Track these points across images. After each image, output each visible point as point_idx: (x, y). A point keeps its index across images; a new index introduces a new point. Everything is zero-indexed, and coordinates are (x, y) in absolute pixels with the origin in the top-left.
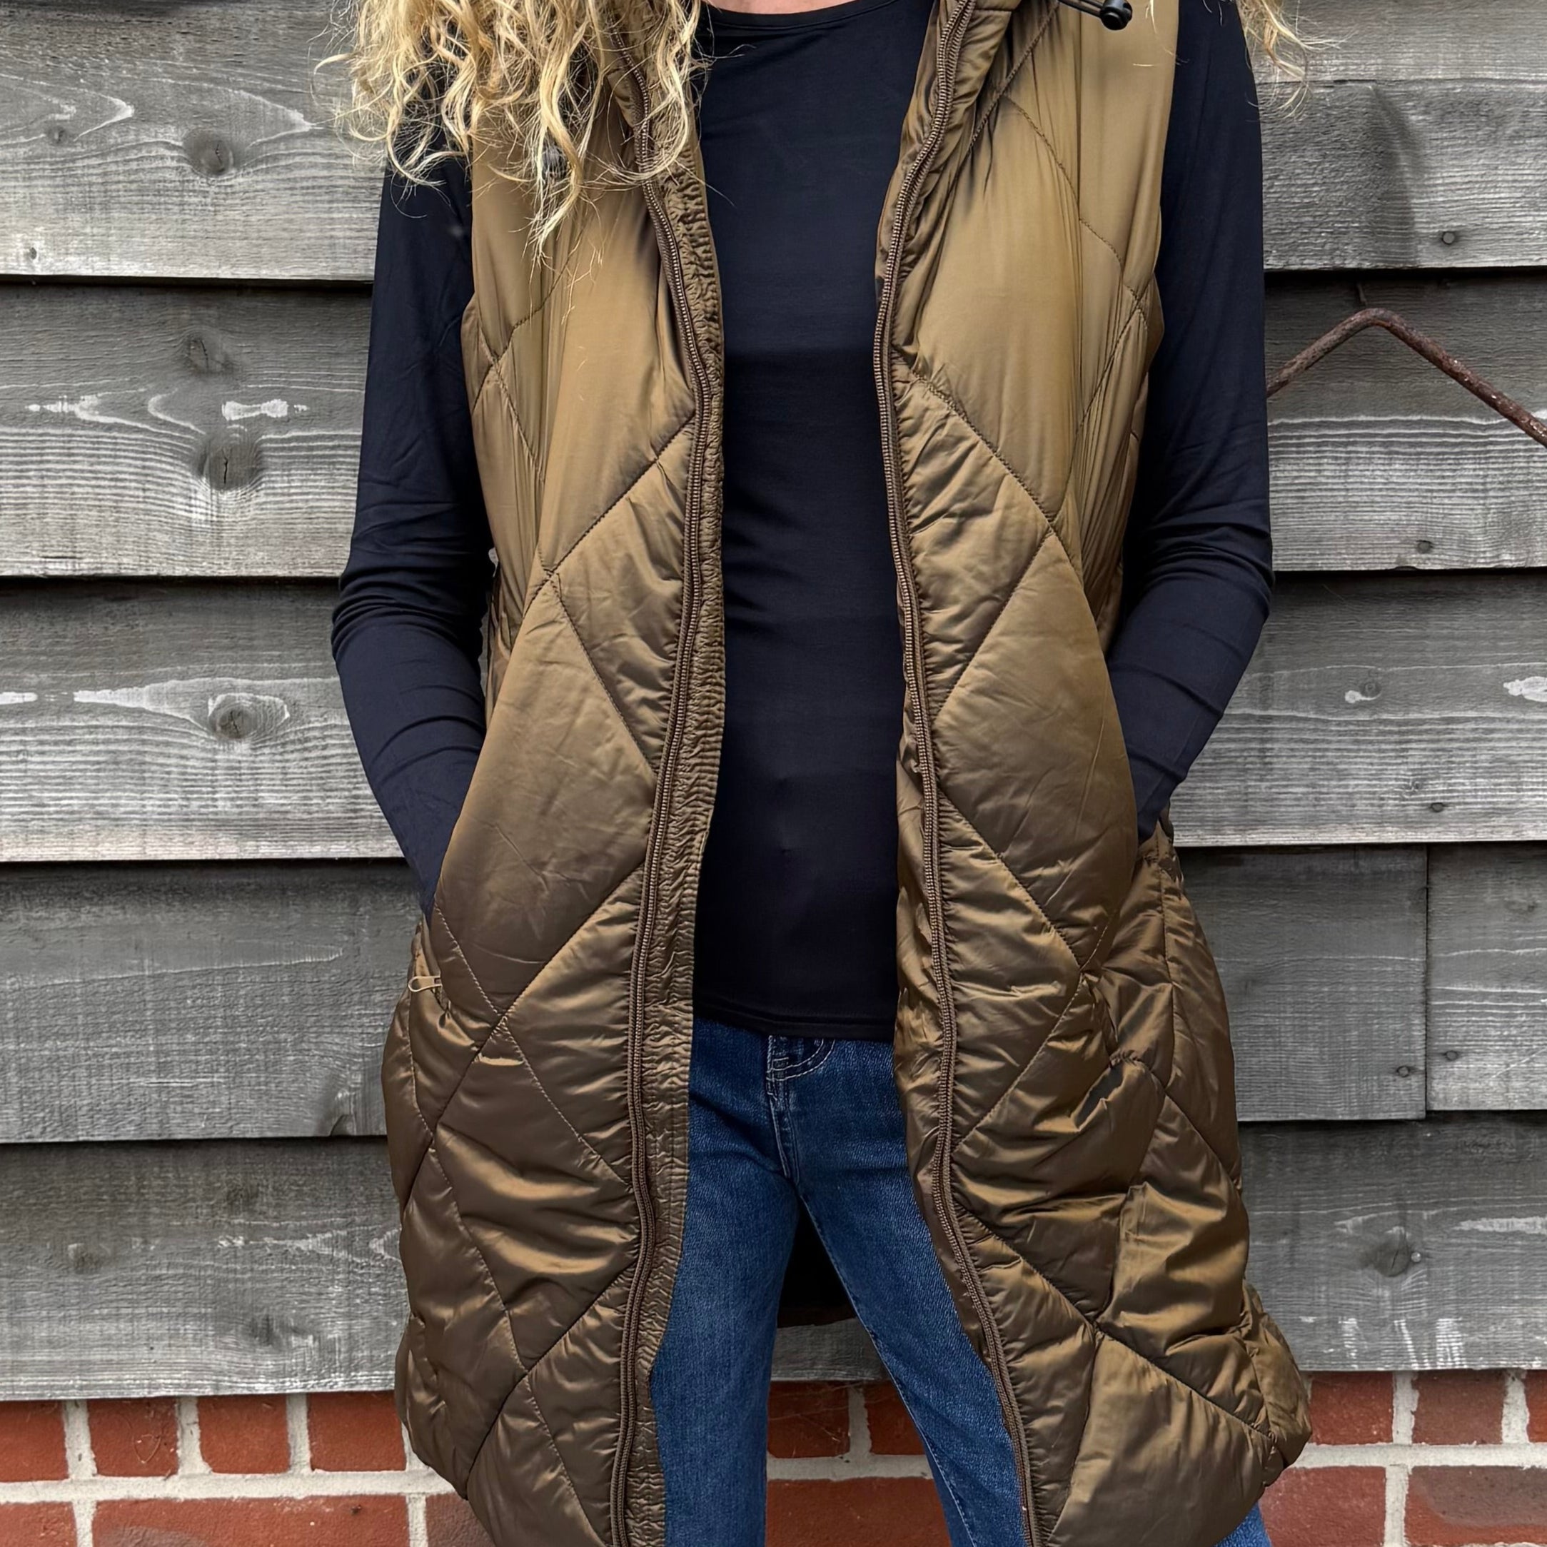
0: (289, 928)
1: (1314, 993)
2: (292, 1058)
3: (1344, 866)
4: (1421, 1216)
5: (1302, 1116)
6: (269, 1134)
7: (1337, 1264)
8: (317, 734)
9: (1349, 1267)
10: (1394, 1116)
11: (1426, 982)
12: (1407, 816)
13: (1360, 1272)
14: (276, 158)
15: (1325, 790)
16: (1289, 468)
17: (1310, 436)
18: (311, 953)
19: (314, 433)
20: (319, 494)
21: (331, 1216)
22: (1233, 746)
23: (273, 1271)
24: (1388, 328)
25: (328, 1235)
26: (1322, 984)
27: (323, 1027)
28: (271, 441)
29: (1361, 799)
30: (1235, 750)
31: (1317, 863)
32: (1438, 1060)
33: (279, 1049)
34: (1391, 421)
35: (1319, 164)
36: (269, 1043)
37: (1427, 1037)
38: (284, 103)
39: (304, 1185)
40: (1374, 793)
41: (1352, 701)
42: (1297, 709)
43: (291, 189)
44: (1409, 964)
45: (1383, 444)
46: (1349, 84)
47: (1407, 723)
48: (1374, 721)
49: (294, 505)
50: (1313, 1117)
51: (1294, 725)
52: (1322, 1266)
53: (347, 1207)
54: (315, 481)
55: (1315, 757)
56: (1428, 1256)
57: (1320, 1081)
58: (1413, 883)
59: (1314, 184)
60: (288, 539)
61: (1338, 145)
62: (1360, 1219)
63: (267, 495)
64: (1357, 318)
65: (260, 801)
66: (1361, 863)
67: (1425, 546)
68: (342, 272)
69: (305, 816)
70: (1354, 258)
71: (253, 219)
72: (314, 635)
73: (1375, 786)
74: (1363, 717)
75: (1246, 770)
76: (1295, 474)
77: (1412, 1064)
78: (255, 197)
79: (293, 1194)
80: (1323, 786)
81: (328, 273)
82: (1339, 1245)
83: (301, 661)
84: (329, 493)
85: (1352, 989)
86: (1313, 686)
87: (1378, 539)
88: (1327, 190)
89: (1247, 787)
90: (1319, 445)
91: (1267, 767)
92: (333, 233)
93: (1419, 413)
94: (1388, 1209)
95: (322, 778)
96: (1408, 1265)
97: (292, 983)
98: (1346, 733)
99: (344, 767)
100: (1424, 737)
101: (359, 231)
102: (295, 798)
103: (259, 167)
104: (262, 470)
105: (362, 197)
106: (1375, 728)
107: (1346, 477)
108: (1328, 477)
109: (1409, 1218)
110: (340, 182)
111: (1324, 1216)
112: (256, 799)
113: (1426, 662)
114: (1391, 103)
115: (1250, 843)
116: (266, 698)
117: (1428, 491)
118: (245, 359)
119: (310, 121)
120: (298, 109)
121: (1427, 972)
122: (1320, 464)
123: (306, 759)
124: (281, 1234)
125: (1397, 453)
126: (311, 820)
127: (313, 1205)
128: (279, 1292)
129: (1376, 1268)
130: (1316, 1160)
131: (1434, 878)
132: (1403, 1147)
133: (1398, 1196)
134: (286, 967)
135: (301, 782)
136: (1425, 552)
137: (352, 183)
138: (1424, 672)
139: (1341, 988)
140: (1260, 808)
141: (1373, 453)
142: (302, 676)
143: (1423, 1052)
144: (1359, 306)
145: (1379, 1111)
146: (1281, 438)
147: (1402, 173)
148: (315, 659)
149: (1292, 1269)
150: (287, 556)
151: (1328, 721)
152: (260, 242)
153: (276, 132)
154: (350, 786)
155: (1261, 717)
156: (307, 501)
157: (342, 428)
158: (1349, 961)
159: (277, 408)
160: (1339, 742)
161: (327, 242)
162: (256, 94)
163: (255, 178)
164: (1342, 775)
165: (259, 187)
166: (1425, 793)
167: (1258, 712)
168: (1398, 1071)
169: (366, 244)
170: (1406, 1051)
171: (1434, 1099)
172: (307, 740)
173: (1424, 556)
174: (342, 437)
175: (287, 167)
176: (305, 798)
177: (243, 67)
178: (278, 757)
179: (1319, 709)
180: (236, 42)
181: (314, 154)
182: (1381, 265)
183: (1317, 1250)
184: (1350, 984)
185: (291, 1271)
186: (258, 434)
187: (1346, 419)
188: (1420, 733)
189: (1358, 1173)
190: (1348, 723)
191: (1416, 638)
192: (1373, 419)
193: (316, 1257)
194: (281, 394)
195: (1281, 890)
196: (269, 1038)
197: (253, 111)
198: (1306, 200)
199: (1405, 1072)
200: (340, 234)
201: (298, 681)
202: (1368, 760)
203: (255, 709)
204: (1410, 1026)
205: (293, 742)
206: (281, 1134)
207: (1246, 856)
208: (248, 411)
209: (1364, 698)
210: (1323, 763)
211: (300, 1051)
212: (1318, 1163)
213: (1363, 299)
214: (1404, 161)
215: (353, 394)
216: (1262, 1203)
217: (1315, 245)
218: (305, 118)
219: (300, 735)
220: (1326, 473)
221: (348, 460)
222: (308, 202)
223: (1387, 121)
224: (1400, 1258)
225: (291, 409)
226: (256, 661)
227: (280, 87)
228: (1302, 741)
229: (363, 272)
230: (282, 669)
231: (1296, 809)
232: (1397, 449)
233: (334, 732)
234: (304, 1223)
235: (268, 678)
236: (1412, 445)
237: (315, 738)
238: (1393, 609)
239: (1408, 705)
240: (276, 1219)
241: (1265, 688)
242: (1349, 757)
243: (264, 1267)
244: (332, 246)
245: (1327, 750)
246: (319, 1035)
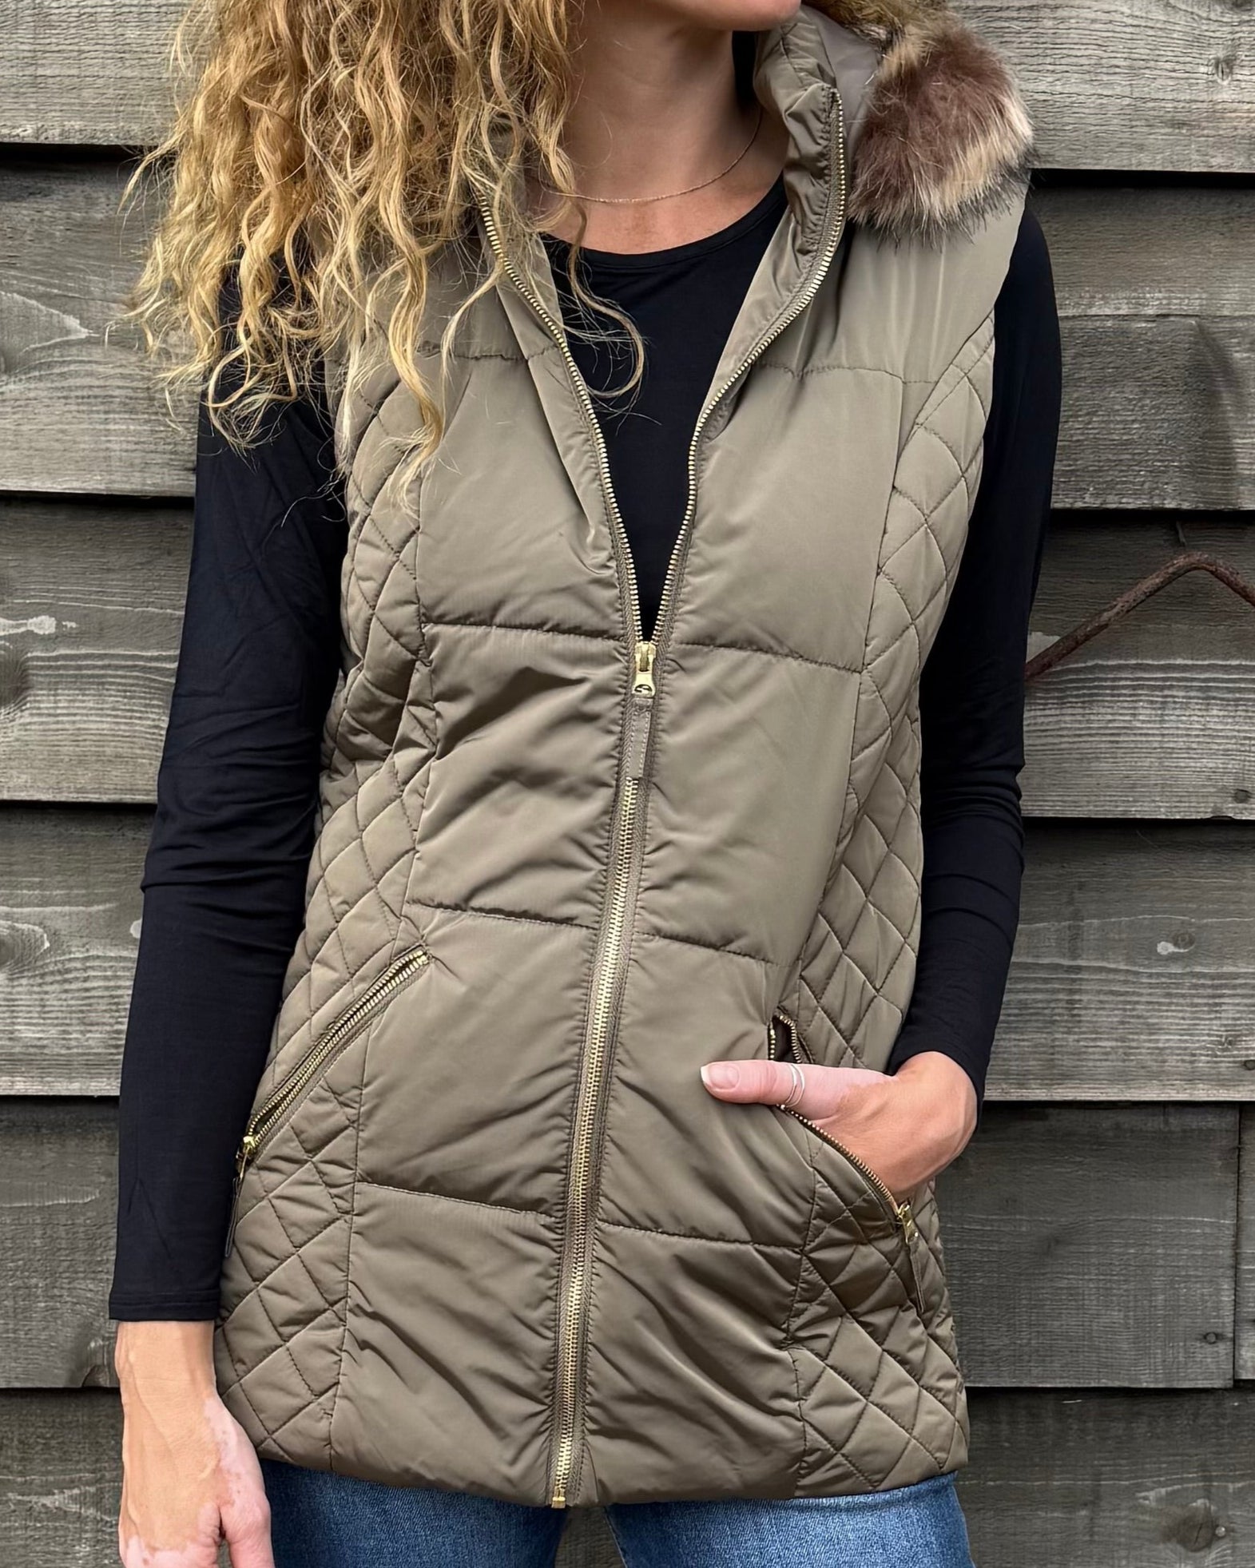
0: (43, 1167)
1: (1120, 1254)
2: (43, 1305)
3: (1155, 1123)
4: (1226, 1488)
5: (1105, 1383)
6: (17, 1385)
7: (1138, 1538)
8: (78, 965)
9: (1150, 1541)
10: (1200, 1385)
11: (1236, 1245)
12: (1219, 1074)
13: (1161, 1546)
14: (49, 365)
15: (1134, 1044)
16: (1103, 711)
17: (1126, 679)
18: (66, 1195)
19: (83, 651)
20: (87, 715)
21: (80, 1471)
22: (1039, 996)
23: (16, 1529)
24: (1212, 572)
25: (76, 1491)
26: (1126, 1246)
27: (76, 1272)
28: (38, 658)
29: (1172, 1054)
30: (1041, 1001)
31: (1125, 1119)
32: (1247, 1326)
33: (29, 1295)
34: (1208, 665)
35: (1140, 400)
36: (19, 1288)
37: (1236, 1303)
38: (58, 308)
39: (52, 1437)
40: (1186, 1049)
41: (1164, 953)
42: (1107, 960)
43: (65, 398)
44: (1220, 1227)
45: (1200, 689)
46: (1172, 319)
47: (1220, 976)
48: (1188, 974)
49: (60, 726)
50: (1116, 1384)
51: (1103, 976)
52: (1123, 1540)
53: (97, 1461)
54: (84, 701)
55: (1125, 1010)
56: (1233, 1530)
57: (1125, 1346)
58: (1224, 1142)
59: (1133, 421)
60: (53, 760)
61: (1159, 382)
62: (1163, 1491)
63: (32, 715)
64: (1181, 561)
65: (17, 1034)
66: (1171, 1120)
67: (1242, 796)
68: (116, 486)
69: (63, 1051)
70: (1173, 499)
71: (24, 428)
72: (78, 861)
73: (1186, 1041)
74: (1176, 969)
75: (1053, 1022)
76: (1110, 717)
77: (1219, 1331)
78: (27, 406)
79: (39, 1448)
80: (1133, 1040)
81: (102, 487)
82: (1141, 1517)
83: (62, 888)
84: (97, 715)
85: (1159, 1251)
86: (1124, 936)
87: (1194, 786)
88: (1147, 428)
89: (1054, 1040)
90: (1134, 688)
91: (1076, 1019)
92: (108, 445)
93: (1238, 658)
94: (1192, 1480)
95: (82, 1012)
96: (1212, 1540)
97: (44, 1226)
98: (1158, 986)
99: (106, 1001)
100: (1239, 991)
101: (136, 443)
102: (53, 1032)
103: (31, 375)
104: (28, 688)
105: (140, 408)
106: (1188, 981)
107: (1161, 722)
108: (1143, 722)
109: (1213, 1490)
110: (117, 392)
111: (1127, 1487)
112: (12, 1032)
113: (1242, 914)
114: (1214, 340)
115: (1058, 1098)
116: (25, 927)
117: (1245, 738)
118: (12, 573)
119: (87, 327)
120: (75, 316)
121: (1237, 1235)
122: (1135, 708)
123: (66, 991)
124: (26, 1489)
125: (1214, 698)
126: (70, 1055)
127: (61, 1460)
128: (22, 1551)
129: (1179, 1542)
130: (1118, 1428)
131: (1245, 1137)
132: (1210, 1416)
133: (1203, 1467)
134: (39, 1208)
135: (60, 1015)
136: (1242, 801)
137: (131, 393)
138: (1238, 925)
139: (1147, 1250)
140: (1067, 1062)
141: (1190, 698)
142: (63, 904)
143: (1231, 1318)
144: (1178, 545)
145: (1185, 1379)
146: (1094, 680)
147: (1224, 412)
148: (78, 887)
149: (1092, 1542)
150: (52, 781)
151: (1139, 973)
152: (31, 452)
153: (50, 338)
154: (111, 1021)
155: (1070, 967)
156: (74, 722)
157: (113, 647)
158: (1157, 1222)
159: (44, 625)
160: (1150, 994)
161: (102, 454)
162: (30, 297)
163: (27, 385)
164: (1153, 1029)
165: (32, 395)
166: (1238, 1050)
167: (1066, 962)
168: (1205, 1337)
169: (143, 458)
170: (1215, 1317)
171: (1242, 1367)
172: (68, 971)
173: (1241, 805)
174: (113, 656)
175: (62, 375)
176: (64, 1032)
177: (17, 268)
178: (36, 989)
179: (1129, 960)
180: (10, 243)
181: (90, 362)
182: (1201, 506)
183: (1117, 1523)
184: (1157, 1247)
185: (36, 1529)
186: (24, 651)
187: (1162, 662)
188: (1234, 987)
189: (1162, 1443)
190: (1159, 975)
191: (1231, 888)
192: (1190, 662)
193: (61, 1514)
194: (49, 610)
195: (1088, 1146)
196: (19, 1283)
197: (27, 316)
198: (1125, 438)
199: (1213, 1339)
200: (116, 447)
201: (59, 909)
202: (1180, 1015)
203: (12, 937)
204: (1218, 1291)
205: (52, 973)
206: (29, 1385)
207: (1051, 1111)
208: (13, 627)
209: (1177, 950)
210: (1133, 1017)
211: (53, 1297)
212: (1120, 1432)
213: (1183, 540)
214: (1227, 399)
215: (126, 612)
216: (1062, 1472)
217: (1133, 483)
218: (81, 324)
219: (60, 966)
220: (1141, 718)
221: (118, 680)
222: (83, 412)
223: (1210, 358)
224: (1203, 1532)
225: (59, 626)
226: (16, 888)
227: (56, 291)
228: (1112, 993)
229: (139, 487)
230: (42, 896)
231: (1104, 1064)
232: (1215, 694)
233: (97, 963)
234: (51, 1478)
235: (28, 905)
236: (1230, 691)
237: (76, 969)
238: (1207, 859)
239: (1222, 958)
240: (22, 1474)
241: (1074, 938)
242: (1160, 1011)
243: (8, 1524)
244: (107, 459)
245: (1137, 1003)
246: (72, 1280)
